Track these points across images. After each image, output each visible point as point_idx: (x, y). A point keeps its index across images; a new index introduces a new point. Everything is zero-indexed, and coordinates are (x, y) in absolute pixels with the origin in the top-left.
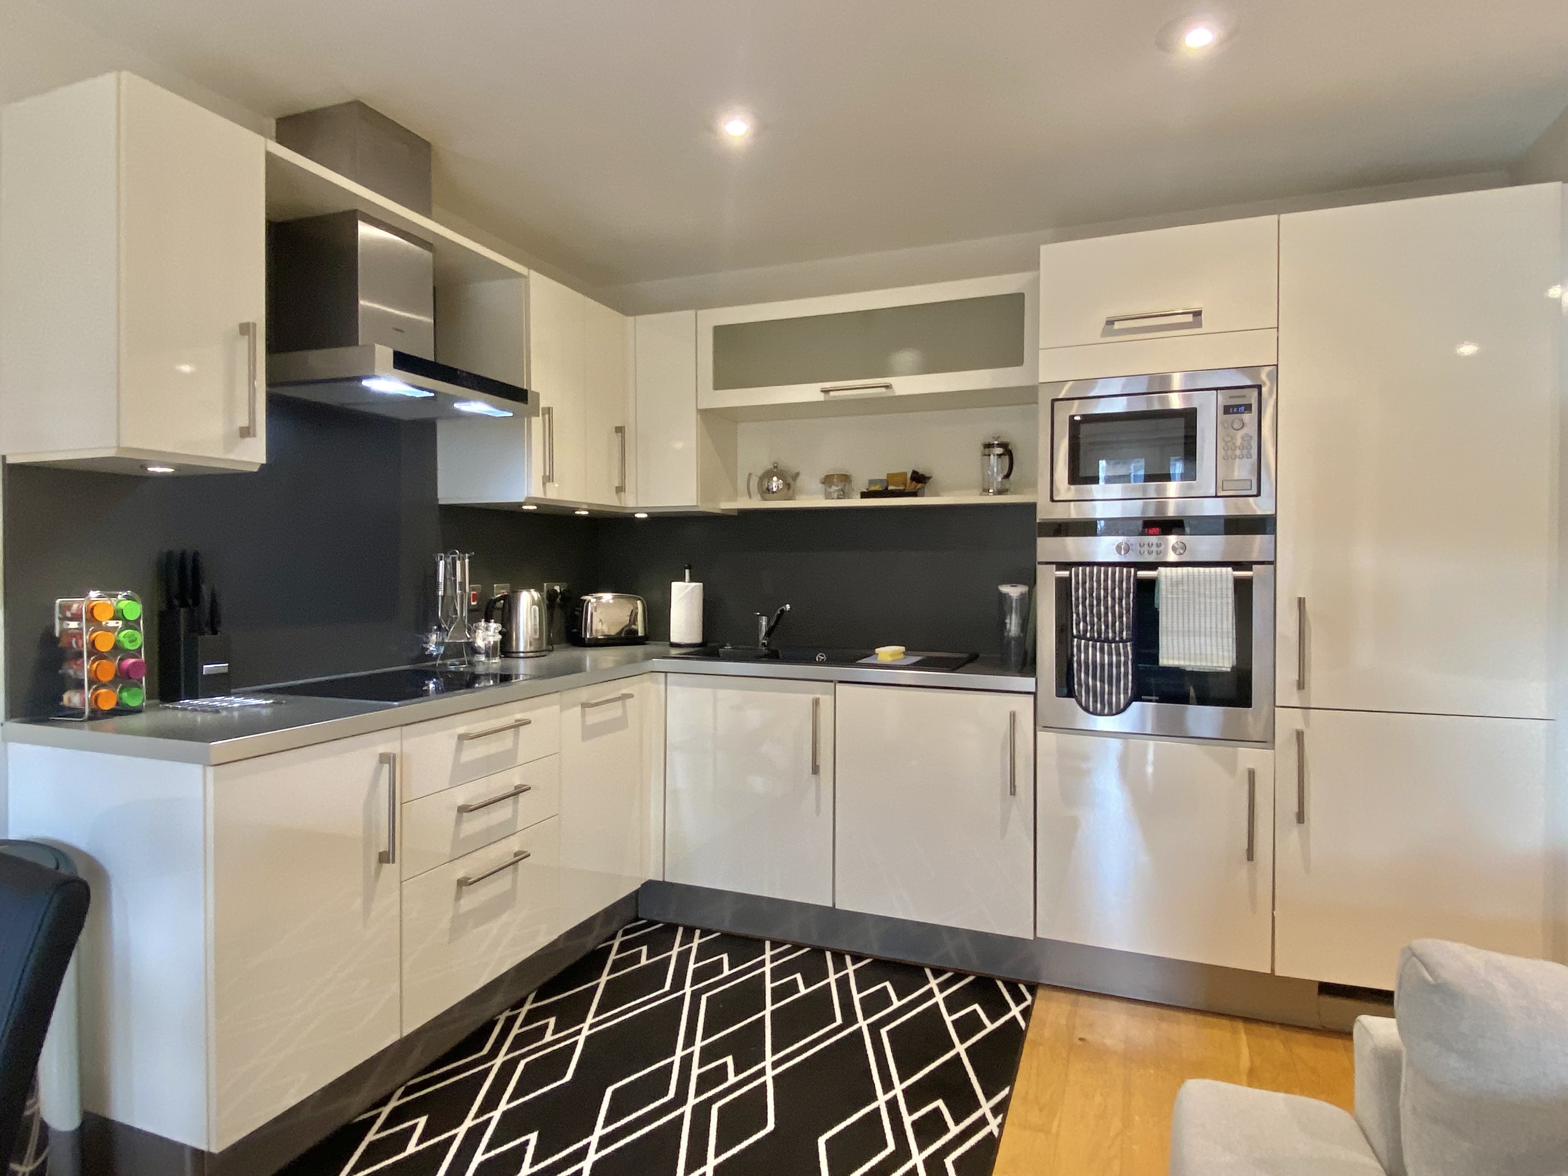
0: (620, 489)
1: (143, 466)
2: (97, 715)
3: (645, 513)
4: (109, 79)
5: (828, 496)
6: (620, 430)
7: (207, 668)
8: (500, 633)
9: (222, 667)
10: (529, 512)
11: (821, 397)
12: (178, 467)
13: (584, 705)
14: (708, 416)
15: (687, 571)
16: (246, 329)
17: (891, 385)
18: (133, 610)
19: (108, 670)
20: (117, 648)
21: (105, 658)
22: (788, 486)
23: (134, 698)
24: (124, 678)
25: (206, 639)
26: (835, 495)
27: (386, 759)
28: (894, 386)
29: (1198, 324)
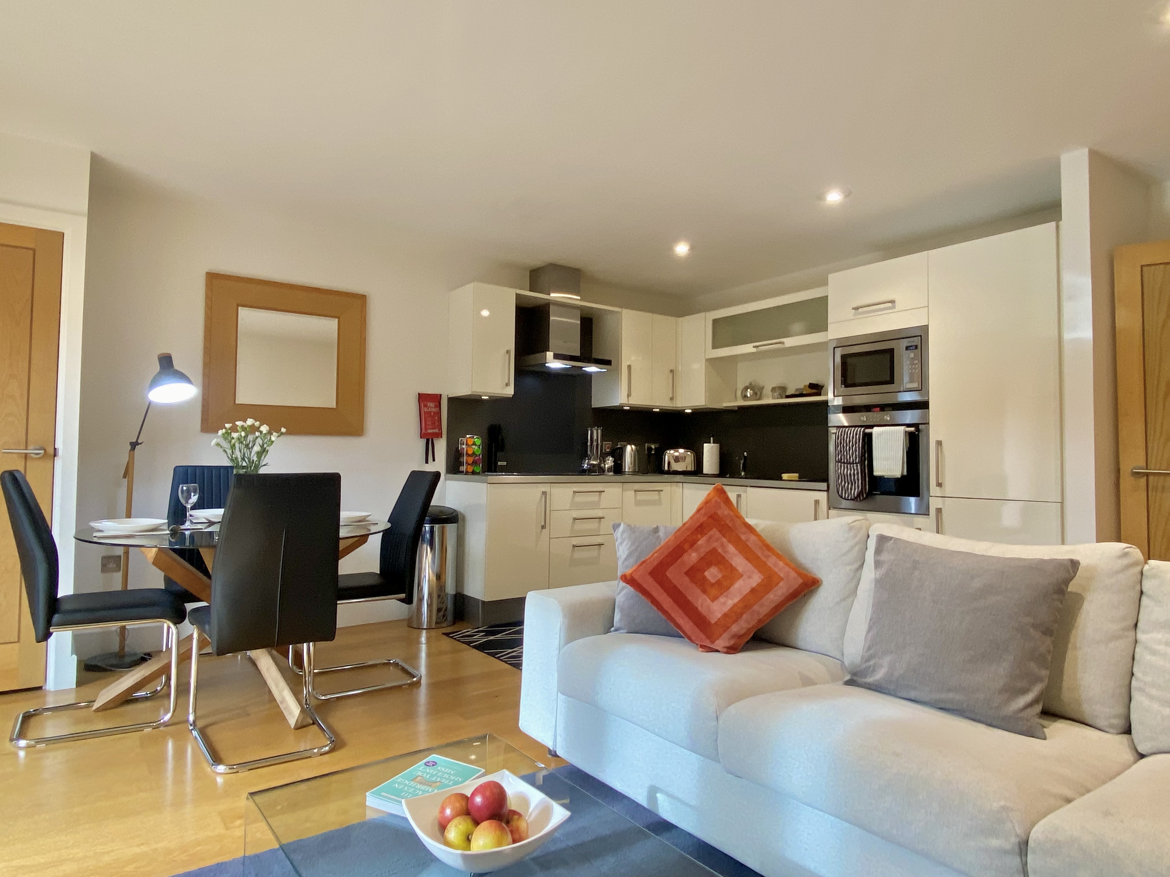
0: (672, 399)
1: (481, 396)
2: (467, 473)
3: (690, 409)
4: (472, 284)
5: (774, 398)
6: (672, 371)
7: (499, 463)
8: (613, 462)
9: (505, 463)
10: (626, 410)
11: (754, 350)
12: (490, 397)
13: (636, 491)
14: (711, 362)
15: (712, 438)
16: (508, 352)
17: (784, 342)
18: (478, 441)
19: (470, 460)
20: (474, 453)
21: (470, 456)
22: (755, 394)
23: (478, 469)
24: (475, 463)
25: (499, 454)
26: (776, 397)
27: (544, 493)
28: (785, 343)
29: (894, 307)
